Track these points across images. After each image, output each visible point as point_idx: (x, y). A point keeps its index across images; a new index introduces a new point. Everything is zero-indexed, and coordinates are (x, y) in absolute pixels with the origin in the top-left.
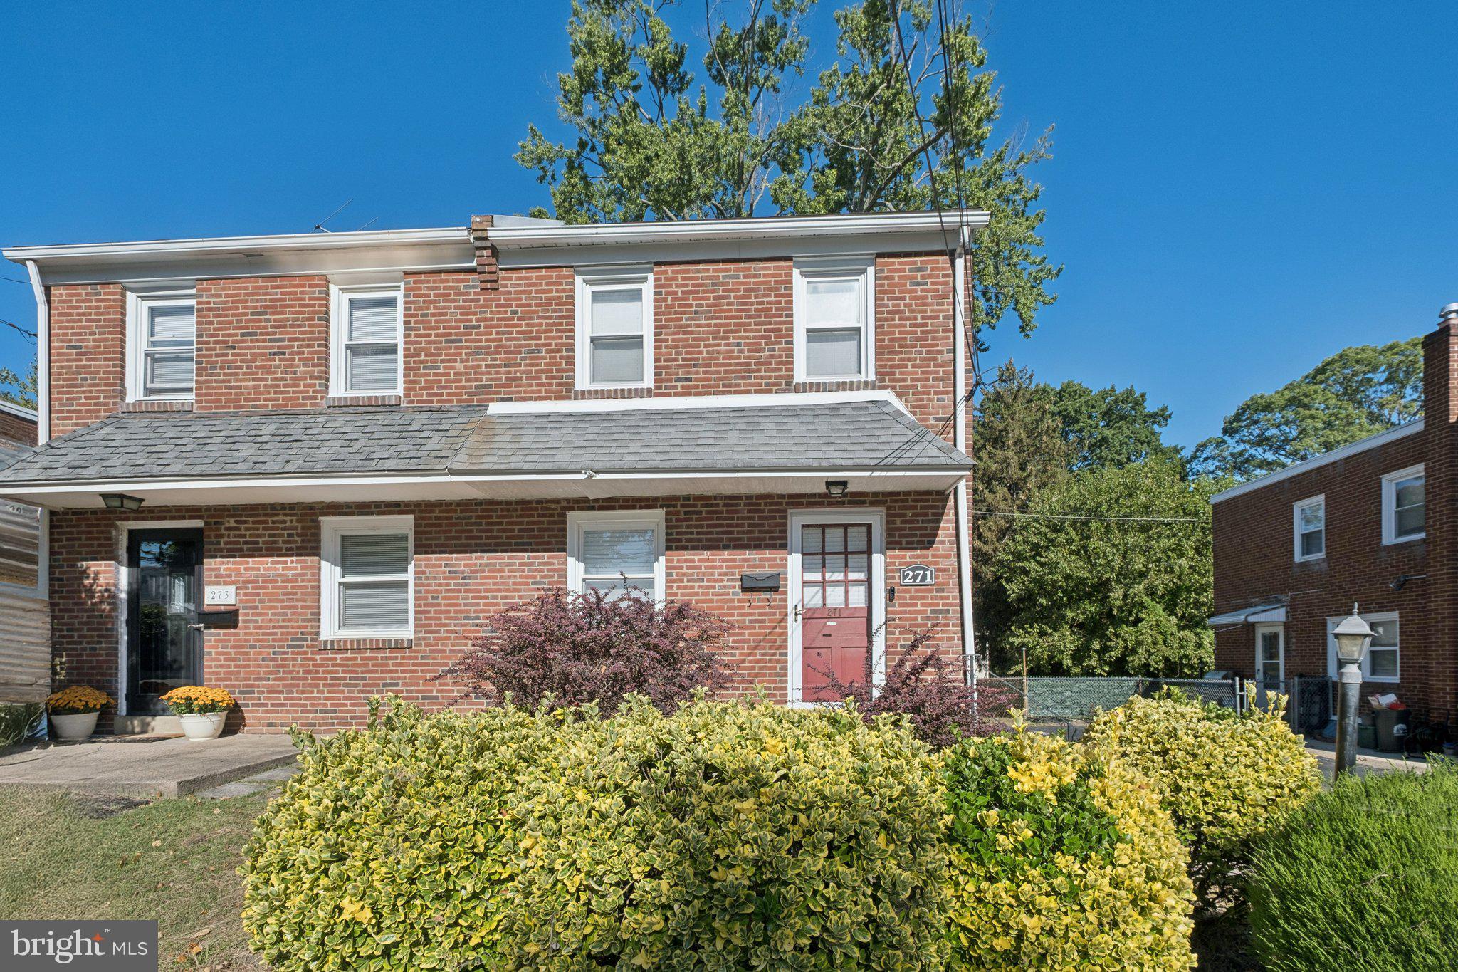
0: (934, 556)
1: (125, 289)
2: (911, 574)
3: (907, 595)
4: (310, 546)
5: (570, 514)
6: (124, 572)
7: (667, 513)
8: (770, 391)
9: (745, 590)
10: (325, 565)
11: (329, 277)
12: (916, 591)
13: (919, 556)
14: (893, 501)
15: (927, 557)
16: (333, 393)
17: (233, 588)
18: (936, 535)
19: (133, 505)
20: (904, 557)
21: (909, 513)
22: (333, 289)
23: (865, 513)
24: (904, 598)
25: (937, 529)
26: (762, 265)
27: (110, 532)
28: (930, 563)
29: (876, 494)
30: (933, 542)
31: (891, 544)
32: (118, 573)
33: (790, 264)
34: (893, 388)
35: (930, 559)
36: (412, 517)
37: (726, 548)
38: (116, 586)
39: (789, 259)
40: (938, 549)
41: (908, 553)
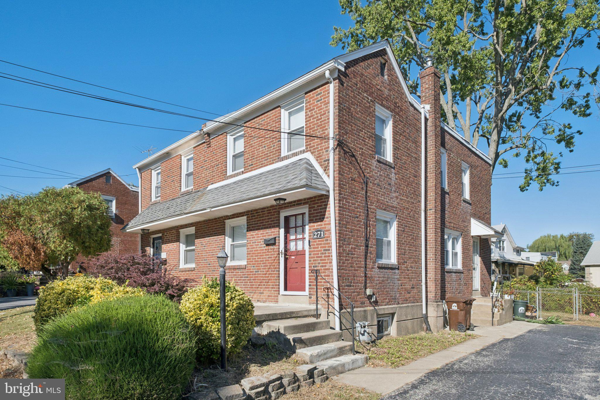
0: (325, 224)
1: (152, 170)
2: (316, 233)
3: (315, 243)
4: (177, 240)
5: (226, 221)
6: (152, 249)
7: (247, 218)
8: (273, 163)
9: (268, 245)
10: (181, 244)
11: (181, 154)
12: (319, 241)
13: (319, 225)
14: (311, 201)
15: (321, 225)
16: (182, 190)
17: (165, 253)
18: (325, 215)
19: (147, 231)
20: (314, 226)
21: (316, 206)
22: (183, 157)
23: (302, 208)
24: (314, 245)
25: (325, 211)
26: (271, 112)
27: (148, 239)
28: (323, 228)
29: (305, 199)
30: (323, 218)
31: (311, 221)
32: (150, 250)
33: (279, 108)
34: (310, 151)
35: (323, 226)
36: (194, 227)
37: (262, 229)
38: (150, 254)
39: (279, 106)
40: (326, 221)
41: (316, 224)
